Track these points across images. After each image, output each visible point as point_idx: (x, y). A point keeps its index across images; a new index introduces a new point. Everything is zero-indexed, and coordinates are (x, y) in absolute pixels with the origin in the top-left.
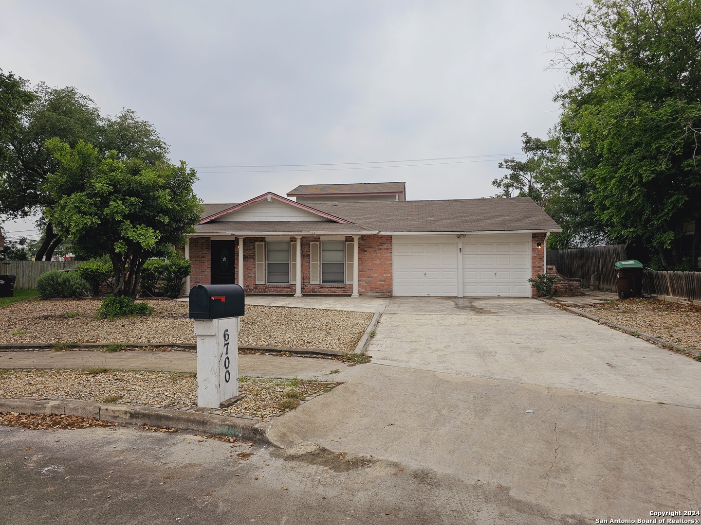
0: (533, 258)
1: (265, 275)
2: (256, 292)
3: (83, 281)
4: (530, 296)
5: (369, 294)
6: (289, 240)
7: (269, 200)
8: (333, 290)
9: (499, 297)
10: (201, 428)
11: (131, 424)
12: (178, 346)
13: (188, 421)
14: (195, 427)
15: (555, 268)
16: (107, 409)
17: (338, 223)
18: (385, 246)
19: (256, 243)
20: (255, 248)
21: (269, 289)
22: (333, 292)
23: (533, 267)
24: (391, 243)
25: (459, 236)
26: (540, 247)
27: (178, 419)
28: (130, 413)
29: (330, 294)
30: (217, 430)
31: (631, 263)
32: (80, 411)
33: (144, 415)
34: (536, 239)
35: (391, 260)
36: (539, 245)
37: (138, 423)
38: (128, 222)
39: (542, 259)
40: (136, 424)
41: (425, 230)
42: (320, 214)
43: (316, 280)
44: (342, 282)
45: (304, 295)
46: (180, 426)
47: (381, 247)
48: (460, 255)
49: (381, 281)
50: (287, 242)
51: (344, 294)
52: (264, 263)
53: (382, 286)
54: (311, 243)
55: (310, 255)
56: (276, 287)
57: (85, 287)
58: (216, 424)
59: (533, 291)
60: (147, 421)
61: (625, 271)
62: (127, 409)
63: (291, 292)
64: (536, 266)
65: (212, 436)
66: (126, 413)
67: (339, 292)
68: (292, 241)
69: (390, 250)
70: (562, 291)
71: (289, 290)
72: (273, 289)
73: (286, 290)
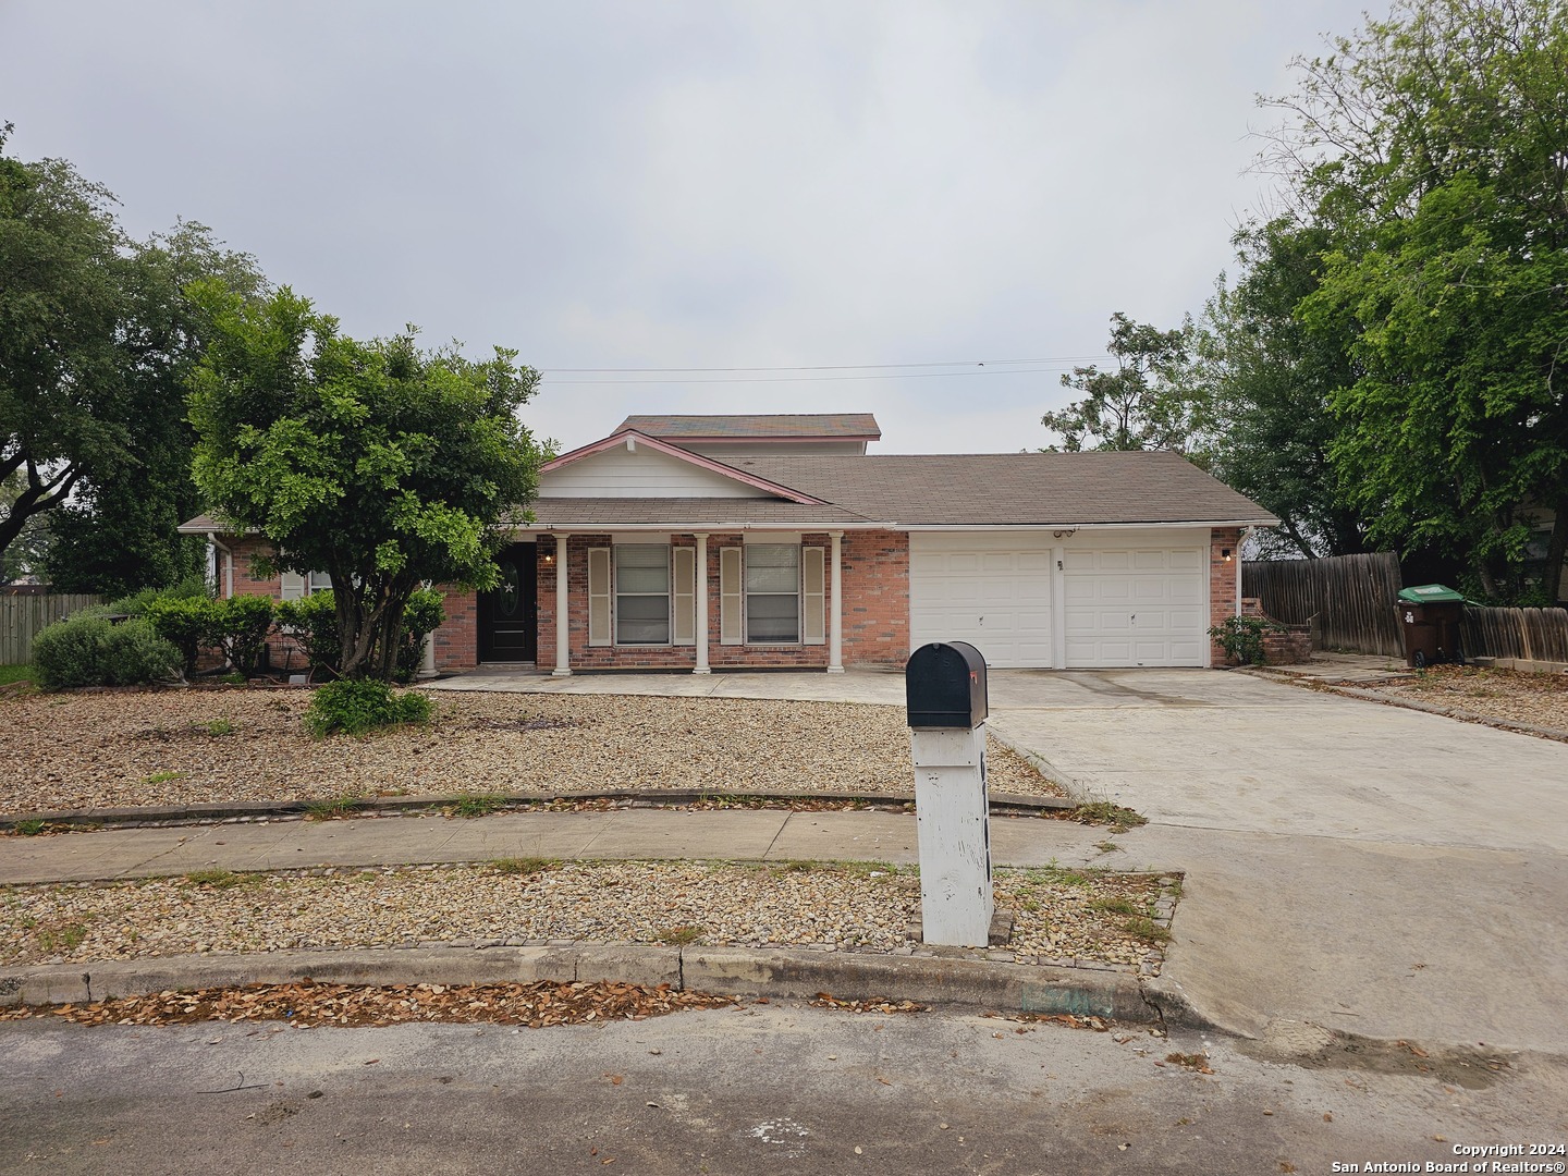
0: (1214, 581)
1: (612, 625)
2: (589, 665)
3: (166, 644)
4: (1208, 664)
5: (856, 666)
6: (668, 541)
7: (631, 447)
8: (775, 657)
9: (1141, 668)
10: (989, 998)
11: (776, 996)
12: (635, 797)
13: (948, 980)
14: (972, 996)
15: (1258, 604)
16: (702, 962)
17: (793, 502)
18: (893, 557)
19: (590, 550)
20: (587, 561)
21: (622, 656)
22: (774, 662)
23: (1214, 601)
24: (906, 550)
25: (1058, 535)
26: (1228, 559)
27: (919, 978)
28: (773, 969)
29: (767, 666)
30: (1039, 1000)
31: (1434, 591)
32: (623, 969)
33: (814, 972)
34: (1220, 541)
35: (907, 587)
36: (1226, 553)
37: (799, 993)
38: (411, 495)
39: (1232, 584)
40: (792, 995)
41: (986, 519)
42: (752, 482)
43: (734, 636)
44: (794, 638)
45: (714, 671)
46: (926, 995)
47: (883, 559)
48: (1059, 577)
49: (885, 635)
50: (663, 547)
51: (801, 665)
52: (609, 595)
53: (887, 646)
54: (722, 549)
55: (719, 577)
56: (640, 652)
57: (170, 660)
58: (1033, 987)
59: (1214, 653)
60: (825, 987)
61: (1427, 608)
62: (761, 960)
63: (675, 664)
64: (1219, 599)
65: (1031, 1015)
66: (760, 968)
67: (787, 662)
68: (677, 545)
69: (903, 565)
70: (1273, 654)
71: (669, 658)
72: (630, 657)
73: (662, 658)
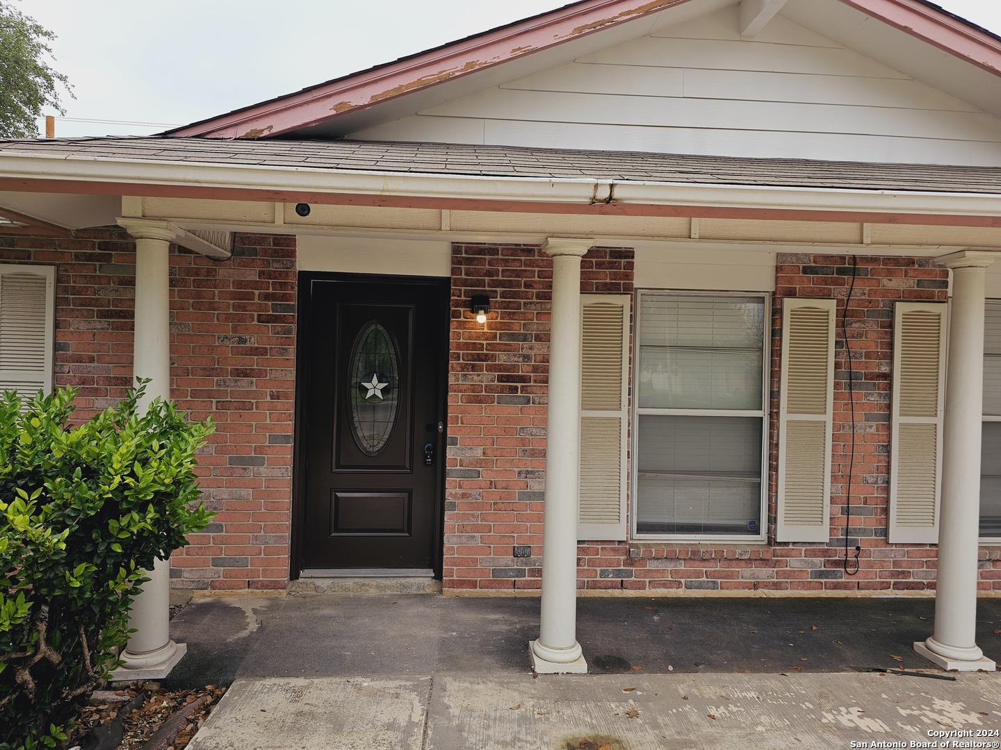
1: (629, 485)
6: (769, 284)
21: (651, 565)
43: (918, 518)
50: (757, 298)
52: (622, 413)
54: (901, 309)
55: (888, 377)
56: (695, 555)
63: (776, 586)
71: (764, 573)
72: (670, 566)
73: (747, 573)
